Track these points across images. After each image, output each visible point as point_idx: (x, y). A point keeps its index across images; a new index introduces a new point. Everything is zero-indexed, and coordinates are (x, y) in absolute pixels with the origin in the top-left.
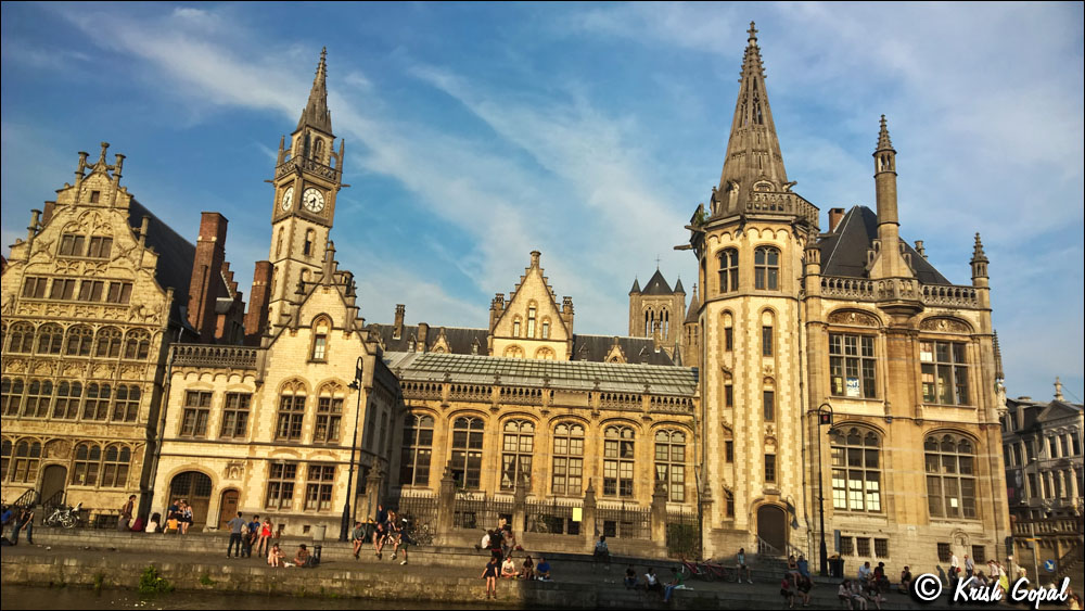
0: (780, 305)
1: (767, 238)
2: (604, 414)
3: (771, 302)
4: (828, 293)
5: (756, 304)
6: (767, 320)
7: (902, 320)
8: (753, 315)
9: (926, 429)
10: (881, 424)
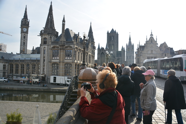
0: (46, 46)
1: (45, 37)
2: (32, 63)
3: (45, 46)
4: (52, 44)
5: (43, 47)
6: (45, 49)
7: (62, 47)
8: (43, 48)
9: (65, 63)
10: (58, 63)
